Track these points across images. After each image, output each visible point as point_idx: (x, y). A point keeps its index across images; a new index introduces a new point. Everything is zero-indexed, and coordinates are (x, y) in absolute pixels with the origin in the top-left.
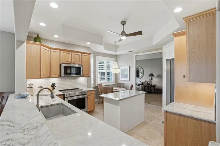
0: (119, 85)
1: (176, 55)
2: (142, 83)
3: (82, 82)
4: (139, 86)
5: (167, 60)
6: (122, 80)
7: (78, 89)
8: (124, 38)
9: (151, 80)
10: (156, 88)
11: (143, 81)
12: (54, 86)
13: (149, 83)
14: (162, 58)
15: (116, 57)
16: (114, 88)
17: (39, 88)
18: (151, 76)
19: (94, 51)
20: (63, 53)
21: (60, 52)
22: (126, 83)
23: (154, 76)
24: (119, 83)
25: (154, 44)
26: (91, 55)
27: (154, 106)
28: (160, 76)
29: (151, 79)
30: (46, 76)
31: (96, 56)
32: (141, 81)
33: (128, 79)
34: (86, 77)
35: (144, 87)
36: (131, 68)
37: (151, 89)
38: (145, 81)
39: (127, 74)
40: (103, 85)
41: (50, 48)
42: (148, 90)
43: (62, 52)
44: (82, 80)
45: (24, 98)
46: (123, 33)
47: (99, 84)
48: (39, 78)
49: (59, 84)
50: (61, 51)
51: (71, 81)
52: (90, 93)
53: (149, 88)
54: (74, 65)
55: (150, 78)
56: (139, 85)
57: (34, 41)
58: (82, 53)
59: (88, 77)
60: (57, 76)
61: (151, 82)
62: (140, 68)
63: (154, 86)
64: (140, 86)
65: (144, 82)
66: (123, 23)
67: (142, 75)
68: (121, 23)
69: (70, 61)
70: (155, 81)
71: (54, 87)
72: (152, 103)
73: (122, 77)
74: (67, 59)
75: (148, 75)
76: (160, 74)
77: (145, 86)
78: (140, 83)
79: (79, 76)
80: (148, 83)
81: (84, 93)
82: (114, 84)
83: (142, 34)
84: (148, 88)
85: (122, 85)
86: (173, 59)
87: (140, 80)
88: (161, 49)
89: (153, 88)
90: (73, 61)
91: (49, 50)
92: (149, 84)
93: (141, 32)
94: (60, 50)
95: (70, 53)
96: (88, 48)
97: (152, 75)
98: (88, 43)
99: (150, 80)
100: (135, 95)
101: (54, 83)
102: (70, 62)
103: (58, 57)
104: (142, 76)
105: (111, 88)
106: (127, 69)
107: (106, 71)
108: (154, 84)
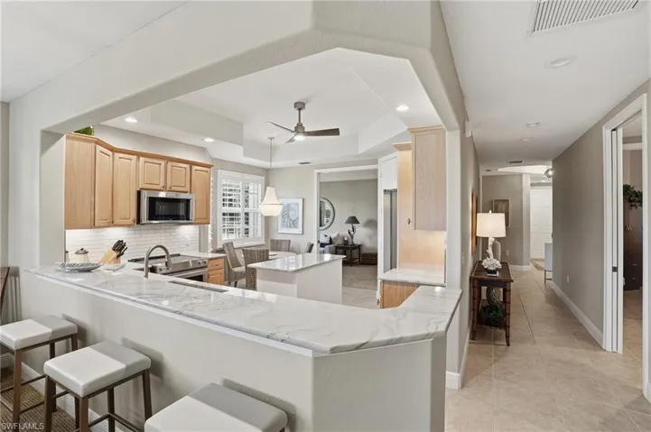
0: (277, 246)
1: (400, 182)
2: (331, 241)
3: (187, 237)
4: (322, 249)
5: (385, 191)
6: (281, 232)
7: (179, 255)
8: (300, 138)
9: (352, 233)
10: (364, 251)
11: (333, 236)
12: (123, 247)
13: (347, 241)
14: (376, 180)
15: (267, 175)
16: (270, 253)
18: (352, 223)
19: (213, 156)
20: (145, 162)
21: (138, 160)
22: (294, 241)
23: (358, 223)
25: (360, 152)
28: (372, 224)
29: (351, 229)
30: (105, 222)
31: (219, 171)
32: (328, 237)
33: (299, 231)
34: (198, 226)
35: (336, 250)
36: (307, 204)
37: (351, 255)
38: (338, 235)
39: (298, 218)
40: (235, 245)
41: (113, 150)
43: (141, 159)
44: (187, 232)
45: (89, 271)
46: (299, 129)
47: (227, 244)
48: (91, 228)
49: (135, 243)
53: (348, 252)
54: (173, 194)
55: (350, 227)
56: (324, 245)
58: (192, 164)
59: (202, 226)
60: (130, 221)
61: (352, 238)
62: (327, 202)
63: (359, 247)
64: (327, 247)
65: (336, 238)
66: (300, 106)
67: (330, 219)
68: (296, 104)
69: (162, 184)
70: (361, 236)
71: (120, 250)
72: (355, 285)
73: (283, 226)
74: (154, 178)
75: (345, 221)
76: (372, 217)
77: (337, 247)
78: (326, 240)
79: (185, 221)
80: (346, 239)
81: (202, 265)
82: (263, 242)
83: (338, 134)
84: (345, 252)
85: (285, 246)
86: (396, 191)
87: (326, 232)
88: (375, 162)
89: (355, 253)
90: (169, 185)
91: (110, 153)
92: (346, 243)
93: (338, 129)
94: (139, 155)
95: (163, 163)
96: (203, 150)
97: (353, 220)
98: (209, 140)
99: (349, 233)
100: (315, 263)
101: (122, 241)
103: (133, 174)
104: (329, 222)
105: (263, 251)
106: (297, 204)
107: (243, 210)
108: (359, 243)
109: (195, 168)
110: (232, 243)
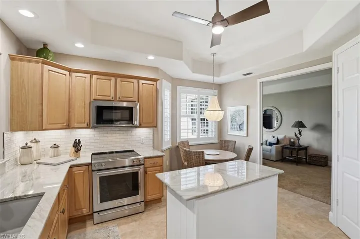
0: (223, 145)
2: (278, 142)
3: (143, 137)
4: (270, 147)
6: (232, 134)
7: (133, 151)
9: (298, 135)
10: (310, 152)
11: (280, 137)
12: (79, 144)
13: (293, 142)
14: (330, 87)
15: (220, 89)
17: (51, 147)
18: (299, 127)
19: (173, 77)
20: (98, 79)
21: (91, 77)
22: (239, 141)
23: (305, 127)
24: (225, 141)
26: (158, 82)
27: (305, 199)
29: (297, 132)
30: (60, 126)
31: (179, 87)
32: (276, 137)
33: (244, 133)
34: (152, 129)
35: (282, 150)
36: (251, 110)
37: (297, 155)
38: (285, 136)
39: (243, 123)
40: (190, 143)
41: (70, 71)
42: (291, 156)
44: (143, 133)
46: (217, 19)
47: (183, 142)
49: (94, 141)
50: (94, 76)
51: (118, 134)
52: (152, 161)
53: (294, 152)
54: (121, 103)
55: (296, 130)
56: (271, 144)
57: (37, 57)
58: (139, 79)
59: (155, 128)
60: (85, 125)
61: (299, 140)
62: (274, 109)
63: (306, 148)
64: (274, 146)
65: (283, 139)
67: (279, 124)
69: (113, 95)
71: (77, 146)
73: (231, 128)
74: (106, 91)
77: (283, 148)
78: (273, 141)
79: (131, 125)
80: (292, 140)
82: (216, 141)
83: (268, 12)
84: (292, 151)
85: (231, 146)
87: (273, 134)
90: (119, 95)
91: (67, 73)
92: (292, 144)
93: (265, 3)
94: (92, 73)
95: (113, 79)
96: (156, 69)
97: (300, 125)
98: (151, 58)
99: (296, 135)
101: (79, 140)
102: (111, 97)
103: (88, 88)
104: (278, 126)
105: (199, 152)
106: (243, 111)
107: (199, 116)
108: (306, 145)
109: (142, 82)
110: (188, 142)
